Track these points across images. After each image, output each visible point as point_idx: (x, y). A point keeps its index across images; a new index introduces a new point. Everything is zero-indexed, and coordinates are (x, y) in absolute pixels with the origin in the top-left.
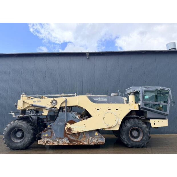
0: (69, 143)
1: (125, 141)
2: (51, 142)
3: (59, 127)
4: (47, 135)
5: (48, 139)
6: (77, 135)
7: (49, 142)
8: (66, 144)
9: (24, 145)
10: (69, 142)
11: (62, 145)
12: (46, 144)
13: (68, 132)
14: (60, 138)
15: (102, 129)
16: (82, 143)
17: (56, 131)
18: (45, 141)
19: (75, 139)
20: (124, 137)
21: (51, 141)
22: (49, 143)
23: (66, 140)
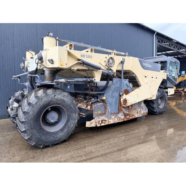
0: (124, 119)
1: (155, 110)
2: (106, 121)
3: (114, 99)
4: (99, 112)
5: (103, 118)
6: (130, 107)
7: (105, 121)
8: (121, 120)
9: (68, 133)
10: (124, 117)
11: (118, 122)
12: (101, 124)
13: (124, 105)
14: (115, 113)
15: (147, 99)
16: (134, 117)
17: (111, 105)
18: (100, 120)
19: (128, 113)
20: (155, 106)
21: (107, 119)
22: (104, 123)
23: (122, 115)
